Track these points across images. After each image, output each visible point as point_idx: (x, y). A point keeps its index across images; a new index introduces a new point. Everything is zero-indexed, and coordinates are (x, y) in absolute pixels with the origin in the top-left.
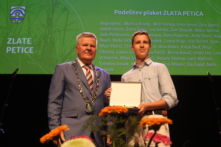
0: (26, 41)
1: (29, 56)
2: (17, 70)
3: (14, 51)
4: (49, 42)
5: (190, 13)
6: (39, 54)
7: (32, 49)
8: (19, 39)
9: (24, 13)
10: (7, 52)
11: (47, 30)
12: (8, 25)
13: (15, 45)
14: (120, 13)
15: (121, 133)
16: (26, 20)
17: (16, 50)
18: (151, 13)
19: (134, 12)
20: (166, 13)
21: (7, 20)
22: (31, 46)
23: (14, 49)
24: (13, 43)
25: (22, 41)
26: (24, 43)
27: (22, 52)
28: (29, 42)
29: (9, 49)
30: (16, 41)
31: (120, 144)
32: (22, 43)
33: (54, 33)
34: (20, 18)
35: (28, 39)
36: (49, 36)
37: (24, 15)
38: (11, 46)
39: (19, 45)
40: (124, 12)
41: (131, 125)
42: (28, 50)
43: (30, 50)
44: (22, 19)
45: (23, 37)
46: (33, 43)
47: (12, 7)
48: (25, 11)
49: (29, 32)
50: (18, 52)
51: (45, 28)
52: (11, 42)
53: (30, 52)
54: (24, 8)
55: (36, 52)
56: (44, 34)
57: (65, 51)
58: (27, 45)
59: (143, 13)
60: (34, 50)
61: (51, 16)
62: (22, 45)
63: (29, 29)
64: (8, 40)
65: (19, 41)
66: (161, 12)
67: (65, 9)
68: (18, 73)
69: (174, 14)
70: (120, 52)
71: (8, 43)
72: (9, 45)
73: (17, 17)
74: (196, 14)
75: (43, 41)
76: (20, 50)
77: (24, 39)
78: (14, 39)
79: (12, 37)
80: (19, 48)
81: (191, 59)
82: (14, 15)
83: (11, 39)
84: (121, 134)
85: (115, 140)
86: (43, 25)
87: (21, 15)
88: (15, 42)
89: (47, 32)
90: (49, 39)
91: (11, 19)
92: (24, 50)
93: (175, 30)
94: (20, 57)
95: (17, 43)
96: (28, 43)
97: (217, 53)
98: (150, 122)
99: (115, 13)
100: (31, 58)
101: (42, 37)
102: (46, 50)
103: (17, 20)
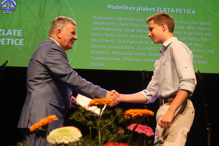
0: (17, 32)
1: (19, 48)
2: (7, 62)
3: (3, 43)
4: (40, 34)
5: (183, 11)
6: (30, 46)
7: (22, 41)
8: (10, 30)
9: (15, 4)
13: (5, 37)
14: (113, 7)
15: (107, 123)
16: (17, 11)
17: (6, 41)
18: (144, 9)
19: (127, 7)
20: (159, 10)
22: (21, 38)
23: (4, 40)
24: (3, 34)
25: (13, 32)
26: (14, 35)
27: (12, 44)
28: (20, 34)
30: (6, 32)
31: (105, 134)
33: (46, 25)
34: (11, 9)
35: (19, 31)
36: (41, 28)
37: (15, 6)
38: (1, 37)
39: (9, 36)
40: (118, 7)
41: (116, 116)
42: (18, 42)
43: (21, 42)
44: (13, 10)
45: (13, 29)
46: (23, 35)
48: (16, 2)
49: (20, 24)
50: (8, 44)
51: (37, 20)
52: (1, 33)
53: (20, 44)
55: (26, 44)
56: (35, 26)
58: (18, 37)
59: (136, 9)
60: (24, 42)
61: (43, 8)
62: (13, 37)
63: (20, 21)
65: (9, 32)
66: (154, 9)
67: (58, 2)
68: (7, 65)
69: (167, 11)
70: (112, 47)
73: (8, 8)
74: (188, 11)
75: (34, 33)
76: (10, 41)
77: (15, 31)
78: (4, 30)
79: (2, 28)
80: (9, 39)
82: (5, 6)
83: (1, 30)
84: (107, 125)
85: (101, 130)
86: (34, 17)
87: (12, 6)
89: (38, 26)
90: (40, 32)
91: (1, 9)
92: (14, 42)
94: (10, 49)
95: (7, 35)
96: (18, 35)
97: (208, 51)
98: (133, 114)
99: (108, 7)
100: (21, 50)
101: (33, 30)
102: (37, 43)
103: (8, 11)
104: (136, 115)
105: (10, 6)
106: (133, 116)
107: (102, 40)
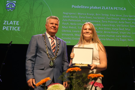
0: (16, 23)
1: (18, 32)
3: (8, 29)
4: (30, 24)
5: (118, 8)
6: (24, 31)
7: (19, 28)
8: (11, 21)
9: (15, 5)
10: (3, 30)
11: (30, 16)
12: (4, 13)
13: (8, 25)
14: (75, 7)
16: (16, 10)
17: (9, 28)
18: (94, 8)
19: (84, 6)
20: (104, 8)
21: (4, 9)
22: (19, 26)
23: (8, 28)
24: (7, 24)
26: (14, 24)
27: (13, 30)
28: (18, 24)
29: (4, 28)
30: (9, 23)
32: (13, 24)
34: (12, 9)
35: (17, 22)
36: (31, 20)
37: (15, 6)
38: (6, 26)
39: (11, 25)
40: (78, 7)
42: (16, 28)
43: (18, 29)
44: (14, 9)
45: (14, 20)
46: (20, 24)
47: (8, 1)
48: (16, 4)
49: (18, 17)
50: (10, 30)
51: (28, 15)
52: (6, 23)
53: (18, 30)
54: (15, 2)
55: (22, 30)
56: (27, 19)
57: (40, 30)
58: (17, 26)
59: (89, 8)
62: (13, 25)
63: (18, 15)
64: (4, 22)
65: (11, 23)
66: (100, 7)
67: (41, 3)
69: (109, 9)
70: (75, 31)
71: (4, 24)
72: (4, 25)
73: (10, 8)
74: (121, 9)
75: (26, 23)
76: (12, 28)
77: (15, 22)
78: (8, 21)
80: (11, 27)
81: (118, 36)
82: (8, 6)
83: (6, 21)
86: (27, 13)
87: (13, 6)
89: (29, 18)
90: (30, 22)
91: (6, 8)
92: (14, 29)
93: (109, 19)
94: (11, 33)
95: (10, 24)
96: (17, 24)
97: (134, 33)
98: (92, 76)
99: (72, 7)
100: (18, 34)
101: (26, 21)
102: (28, 29)
103: (10, 9)
104: (94, 77)
105: (11, 6)
106: (92, 78)
107: (69, 27)
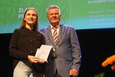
8: (26, 8)
10: (19, 18)
11: (44, 1)
12: (18, 0)
24: (23, 12)
29: (20, 16)
33: (49, 2)
36: (46, 5)
38: (21, 13)
45: (29, 7)
49: (32, 4)
52: (21, 11)
56: (42, 4)
63: (32, 1)
64: (19, 10)
71: (19, 12)
75: (42, 9)
78: (23, 9)
79: (22, 8)
83: (21, 9)
88: (23, 11)
89: (44, 4)
101: (41, 6)
102: (44, 15)
